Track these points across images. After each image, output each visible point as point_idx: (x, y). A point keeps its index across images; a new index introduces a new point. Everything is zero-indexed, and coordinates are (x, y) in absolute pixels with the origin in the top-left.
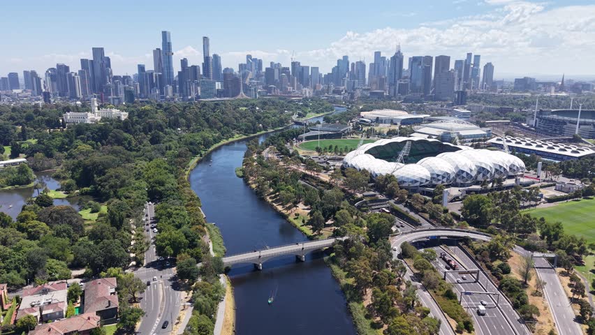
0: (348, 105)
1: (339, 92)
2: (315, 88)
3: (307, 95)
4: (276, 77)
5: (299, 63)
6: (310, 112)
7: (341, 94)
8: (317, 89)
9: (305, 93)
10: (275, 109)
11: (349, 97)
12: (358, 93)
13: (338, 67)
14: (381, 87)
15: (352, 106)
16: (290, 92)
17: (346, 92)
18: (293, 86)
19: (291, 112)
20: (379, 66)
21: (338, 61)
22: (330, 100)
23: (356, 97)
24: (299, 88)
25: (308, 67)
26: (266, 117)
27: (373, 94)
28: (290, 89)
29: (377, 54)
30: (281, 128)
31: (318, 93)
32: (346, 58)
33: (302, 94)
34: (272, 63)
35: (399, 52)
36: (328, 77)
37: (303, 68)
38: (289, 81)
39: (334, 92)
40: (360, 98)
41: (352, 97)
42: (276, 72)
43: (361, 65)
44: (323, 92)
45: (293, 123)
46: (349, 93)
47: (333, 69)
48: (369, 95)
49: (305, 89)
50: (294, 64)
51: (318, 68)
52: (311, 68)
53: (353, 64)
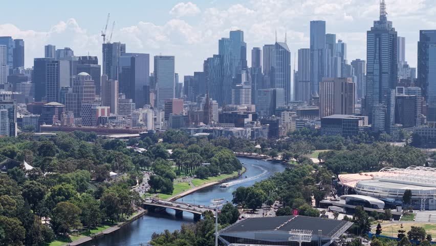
0: (274, 155)
1: (238, 120)
2: (168, 109)
3: (150, 126)
4: (65, 80)
5: (123, 47)
6: (178, 174)
7: (242, 125)
8: (176, 111)
9: (145, 120)
10: (81, 167)
11: (266, 132)
12: (288, 123)
13: (220, 57)
14: (347, 106)
15: (286, 157)
16: (102, 120)
17: (255, 117)
18: (108, 102)
19: (126, 176)
21: (222, 42)
22: (219, 139)
23: (284, 132)
24: (124, 110)
25: (148, 55)
26: (60, 193)
27: (325, 122)
28: (102, 110)
29: (317, 27)
30: (108, 230)
31: (177, 122)
32: (237, 36)
33: (135, 123)
34: (48, 49)
35: (383, 17)
36: (195, 83)
37: (133, 58)
38: (98, 93)
39: (223, 118)
40: (295, 136)
41: (274, 131)
42: (64, 67)
43: (279, 52)
44: (192, 118)
45: (142, 211)
46: (263, 122)
47: (207, 63)
48: (318, 126)
49: (142, 112)
50: (109, 49)
51: (171, 59)
52: (156, 58)
53: (256, 51)
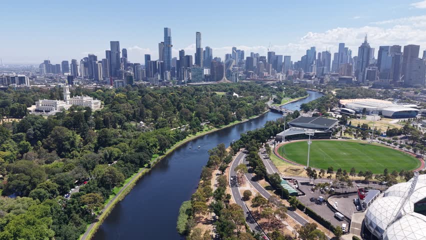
0: (320, 90)
1: (310, 77)
2: (287, 73)
3: (281, 79)
4: (255, 64)
5: (274, 53)
6: (284, 97)
7: (311, 79)
8: (289, 74)
9: (279, 77)
10: (251, 95)
11: (319, 82)
12: (327, 79)
13: (307, 56)
14: (349, 73)
15: (324, 91)
16: (265, 77)
17: (316, 77)
18: (268, 71)
19: (267, 97)
20: (342, 55)
21: (308, 51)
22: (302, 84)
23: (325, 81)
24: (273, 73)
25: (282, 56)
26: (241, 104)
27: (340, 79)
28: (266, 74)
29: (342, 45)
30: (255, 117)
31: (289, 78)
32: (313, 48)
33: (276, 78)
34: (252, 53)
35: (366, 42)
36: (298, 64)
37: (277, 57)
38: (265, 68)
39: (305, 77)
40: (329, 83)
41: (322, 81)
42: (255, 60)
43: (327, 54)
44: (295, 77)
45: (269, 110)
46: (318, 78)
47: (302, 58)
48: (337, 80)
49: (278, 74)
50: (270, 54)
51: (290, 57)
52: (285, 56)
53: (319, 54)
